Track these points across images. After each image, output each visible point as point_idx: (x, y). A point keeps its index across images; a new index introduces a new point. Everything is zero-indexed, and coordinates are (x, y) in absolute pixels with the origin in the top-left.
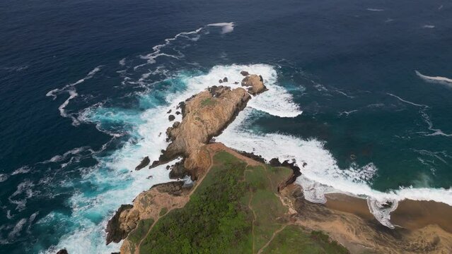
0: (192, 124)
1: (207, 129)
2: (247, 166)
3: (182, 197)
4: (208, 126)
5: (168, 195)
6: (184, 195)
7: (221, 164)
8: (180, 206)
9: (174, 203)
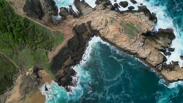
0: (102, 17)
1: (102, 29)
2: (48, 51)
3: (23, 12)
4: (105, 29)
5: (24, 4)
6: (25, 14)
7: (53, 36)
8: (16, 12)
9: (18, 8)
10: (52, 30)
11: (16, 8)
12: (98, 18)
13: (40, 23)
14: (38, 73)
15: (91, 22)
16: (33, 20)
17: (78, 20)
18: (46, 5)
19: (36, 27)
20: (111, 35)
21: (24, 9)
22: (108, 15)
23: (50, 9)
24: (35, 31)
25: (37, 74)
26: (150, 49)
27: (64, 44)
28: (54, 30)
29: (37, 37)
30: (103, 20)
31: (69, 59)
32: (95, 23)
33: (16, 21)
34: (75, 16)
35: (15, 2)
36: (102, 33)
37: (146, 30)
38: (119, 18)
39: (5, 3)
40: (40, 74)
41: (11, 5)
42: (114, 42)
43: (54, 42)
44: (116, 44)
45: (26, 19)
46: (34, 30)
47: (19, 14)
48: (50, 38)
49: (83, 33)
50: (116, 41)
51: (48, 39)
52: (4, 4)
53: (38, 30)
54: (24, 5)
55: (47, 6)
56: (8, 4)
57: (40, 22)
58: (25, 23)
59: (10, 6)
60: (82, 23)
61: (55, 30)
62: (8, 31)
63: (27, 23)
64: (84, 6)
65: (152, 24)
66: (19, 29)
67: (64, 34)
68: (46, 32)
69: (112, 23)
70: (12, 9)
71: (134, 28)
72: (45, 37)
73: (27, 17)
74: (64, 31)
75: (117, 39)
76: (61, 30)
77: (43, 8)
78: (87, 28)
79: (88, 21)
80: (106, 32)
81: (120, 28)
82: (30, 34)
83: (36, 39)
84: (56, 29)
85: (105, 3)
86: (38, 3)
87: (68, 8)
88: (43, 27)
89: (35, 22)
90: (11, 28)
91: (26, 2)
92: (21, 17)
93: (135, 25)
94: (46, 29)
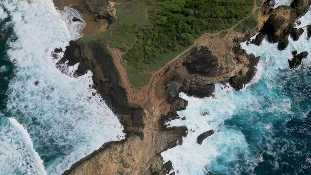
0: (137, 161)
1: (122, 151)
2: (125, 53)
3: (201, 45)
4: (118, 155)
5: (212, 52)
6: (198, 46)
7: (145, 72)
8: (207, 35)
9: (211, 40)
10: (154, 75)
11: (213, 37)
12: (140, 154)
13: (174, 63)
14: (105, 20)
15: (142, 139)
16: (183, 53)
17: (155, 120)
18: (200, 82)
19: (172, 52)
20: (105, 161)
21: (206, 48)
22: (137, 172)
23: (193, 86)
24: (166, 49)
25: (104, 17)
27: (125, 82)
28: (153, 77)
29: (156, 47)
30: (132, 161)
31: (103, 76)
32: (136, 144)
33: (194, 29)
34: (164, 119)
35: (222, 41)
36: (116, 149)
39: (228, 25)
40: (102, 21)
41: (221, 31)
42: (93, 160)
43: (135, 69)
44: (89, 161)
45: (189, 44)
46: (168, 47)
47: (202, 37)
48: (144, 66)
50: (91, 164)
51: (145, 62)
52: (228, 22)
53: (165, 52)
54: (210, 52)
55: (197, 84)
56: (223, 29)
57: (176, 61)
58: (184, 40)
59: (219, 30)
60: (145, 124)
61: (151, 79)
62: (186, 7)
63: (182, 42)
64: (171, 141)
66: (180, 26)
67: (140, 89)
68: (156, 64)
69: (119, 173)
70: (214, 31)
72: (150, 59)
73: (191, 47)
74: (143, 92)
75: (93, 167)
76: (147, 87)
77: (199, 77)
79: (145, 135)
80: (114, 156)
82: (166, 38)
83: (152, 44)
84: (152, 82)
86: (208, 72)
88: (166, 63)
89: (180, 55)
90: (187, 15)
91: (215, 57)
92: (195, 38)
94: (161, 67)
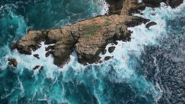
12: (118, 19)
15: (119, 15)
17: (128, 8)
20: (98, 19)
22: (114, 25)
26: (64, 35)
30: (113, 20)
32: (116, 16)
36: (105, 17)
37: (79, 41)
38: (105, 30)
49: (116, 6)
50: (90, 20)
60: (123, 7)
65: (79, 49)
69: (106, 22)
71: (89, 34)
78: (117, 11)
79: (122, 13)
80: (103, 18)
81: (98, 24)
85: (125, 34)
87: (141, 12)
93: (90, 36)
